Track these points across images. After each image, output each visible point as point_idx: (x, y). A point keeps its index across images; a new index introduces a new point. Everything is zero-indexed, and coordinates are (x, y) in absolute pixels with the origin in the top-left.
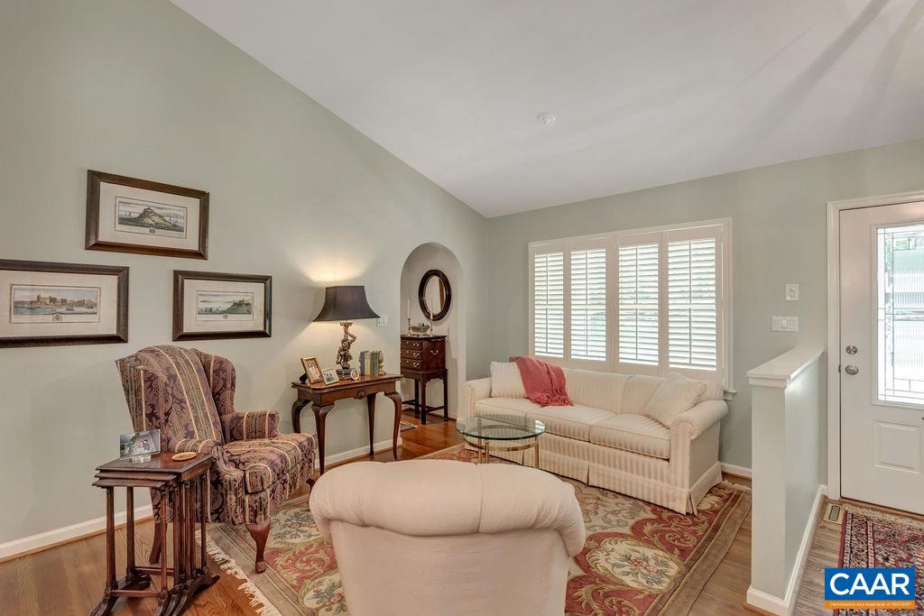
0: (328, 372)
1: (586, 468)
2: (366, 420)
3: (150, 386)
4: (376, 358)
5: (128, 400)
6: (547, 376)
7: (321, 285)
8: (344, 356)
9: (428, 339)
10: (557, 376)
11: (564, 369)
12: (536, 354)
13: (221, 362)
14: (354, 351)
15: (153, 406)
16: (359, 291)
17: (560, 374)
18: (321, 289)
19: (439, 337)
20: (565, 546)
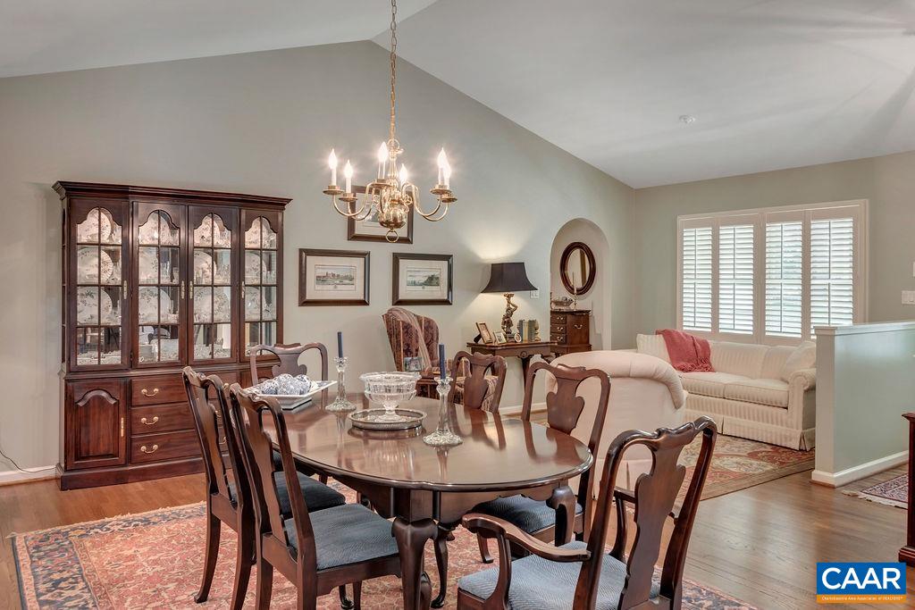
0: (497, 335)
1: (721, 420)
2: (520, 380)
3: (407, 332)
4: (533, 325)
5: (391, 341)
6: (692, 348)
7: (486, 262)
8: (507, 323)
9: (572, 313)
10: (703, 348)
11: (711, 343)
12: (685, 328)
13: (429, 321)
14: (515, 319)
15: (408, 345)
16: (520, 267)
17: (706, 346)
18: (487, 265)
19: (582, 312)
20: (672, 398)
